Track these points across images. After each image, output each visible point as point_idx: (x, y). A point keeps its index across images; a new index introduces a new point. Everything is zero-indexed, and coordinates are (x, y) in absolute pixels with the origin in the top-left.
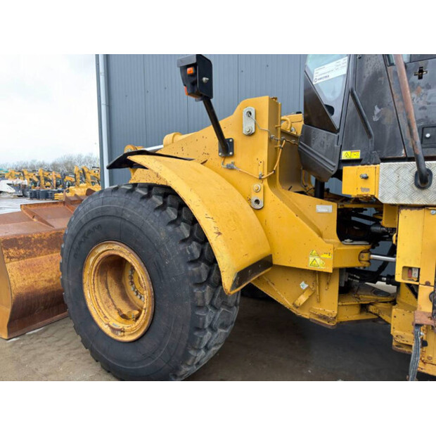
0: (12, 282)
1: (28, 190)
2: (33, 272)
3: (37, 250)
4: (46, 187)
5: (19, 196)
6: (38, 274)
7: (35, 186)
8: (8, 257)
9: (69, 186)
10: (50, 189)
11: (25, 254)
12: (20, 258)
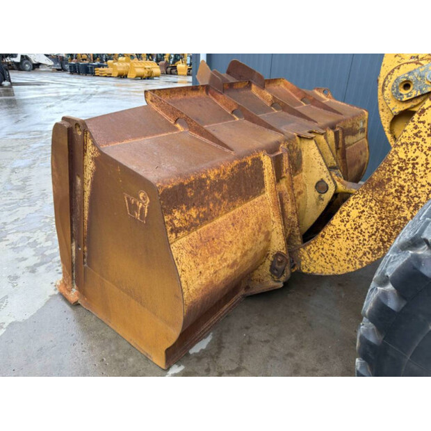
0: (184, 285)
1: (67, 63)
2: (212, 253)
3: (214, 206)
4: (83, 60)
5: (58, 70)
6: (219, 257)
7: (72, 59)
8: (172, 231)
9: (106, 60)
10: (87, 62)
11: (198, 216)
12: (191, 227)
